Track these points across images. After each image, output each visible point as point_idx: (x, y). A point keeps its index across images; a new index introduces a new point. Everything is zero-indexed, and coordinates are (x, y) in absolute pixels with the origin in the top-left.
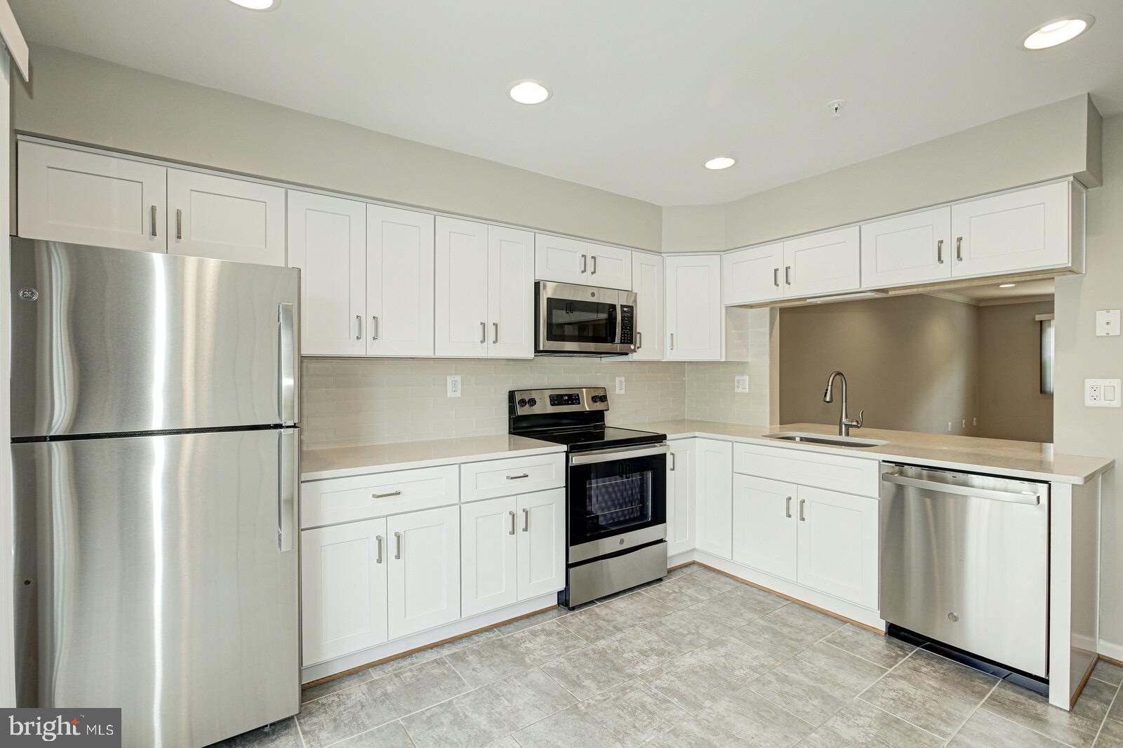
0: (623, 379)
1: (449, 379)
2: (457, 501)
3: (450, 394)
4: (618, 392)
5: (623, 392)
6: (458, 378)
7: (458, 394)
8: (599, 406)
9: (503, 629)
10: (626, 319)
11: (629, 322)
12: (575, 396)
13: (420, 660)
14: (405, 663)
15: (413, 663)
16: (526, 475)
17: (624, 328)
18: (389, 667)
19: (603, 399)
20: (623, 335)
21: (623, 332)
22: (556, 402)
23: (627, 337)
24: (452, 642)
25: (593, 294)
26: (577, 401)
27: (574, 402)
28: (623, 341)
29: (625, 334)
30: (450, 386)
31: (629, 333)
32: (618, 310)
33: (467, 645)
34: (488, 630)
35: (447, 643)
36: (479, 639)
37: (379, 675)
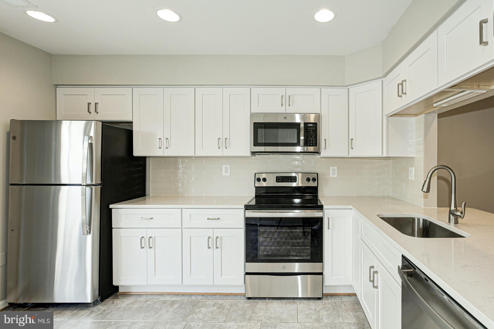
0: (336, 168)
1: (224, 167)
2: (180, 226)
3: (224, 174)
4: (331, 176)
5: (336, 176)
6: (228, 166)
7: (228, 174)
8: (312, 184)
9: (209, 297)
10: (311, 131)
11: (314, 133)
12: (294, 178)
13: (162, 298)
14: (157, 297)
15: (158, 299)
16: (219, 219)
17: (309, 136)
18: (150, 297)
19: (314, 180)
20: (309, 141)
21: (309, 139)
22: (280, 180)
23: (312, 142)
24: (183, 295)
25: (285, 118)
26: (295, 180)
27: (293, 180)
28: (309, 145)
29: (310, 140)
30: (224, 170)
31: (314, 139)
32: (302, 126)
33: (185, 298)
34: (203, 295)
35: (181, 295)
36: (193, 298)
37: (143, 298)
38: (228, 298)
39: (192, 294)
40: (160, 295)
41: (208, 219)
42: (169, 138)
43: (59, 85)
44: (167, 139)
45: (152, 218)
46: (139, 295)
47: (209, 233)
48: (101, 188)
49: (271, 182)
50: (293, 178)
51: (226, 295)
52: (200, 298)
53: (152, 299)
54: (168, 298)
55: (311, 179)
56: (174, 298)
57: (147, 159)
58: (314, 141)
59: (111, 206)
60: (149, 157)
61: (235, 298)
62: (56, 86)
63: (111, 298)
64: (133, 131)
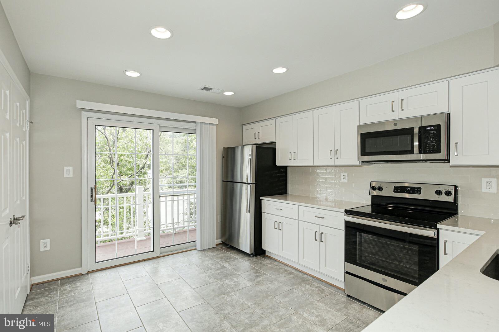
1: (341, 174)
2: (297, 219)
3: (342, 180)
6: (346, 174)
7: (346, 181)
8: (444, 198)
9: (317, 281)
10: (431, 135)
11: (435, 137)
12: (418, 189)
13: (286, 268)
14: (284, 266)
15: (284, 267)
16: (324, 218)
17: (429, 142)
18: (280, 264)
19: (448, 193)
20: (428, 147)
21: (428, 145)
22: (399, 191)
23: (433, 148)
24: (300, 271)
25: (395, 125)
26: (419, 192)
27: (416, 192)
28: (428, 151)
29: (430, 146)
30: (342, 178)
31: (436, 145)
32: (416, 131)
33: (300, 274)
34: (313, 277)
35: (299, 271)
36: (306, 276)
37: (276, 263)
38: (331, 288)
39: (306, 273)
40: (286, 265)
41: (316, 216)
42: (296, 152)
43: (244, 125)
44: (295, 153)
45: (281, 209)
46: (275, 260)
47: (316, 228)
48: (255, 186)
49: (389, 192)
50: (416, 189)
51: (331, 285)
52: (311, 278)
53: (281, 266)
54: (289, 269)
55: (443, 192)
56: (293, 271)
57: (288, 167)
58: (435, 147)
59: (261, 198)
60: (289, 166)
61: (337, 291)
62: (243, 125)
63: (261, 256)
64: (275, 148)
